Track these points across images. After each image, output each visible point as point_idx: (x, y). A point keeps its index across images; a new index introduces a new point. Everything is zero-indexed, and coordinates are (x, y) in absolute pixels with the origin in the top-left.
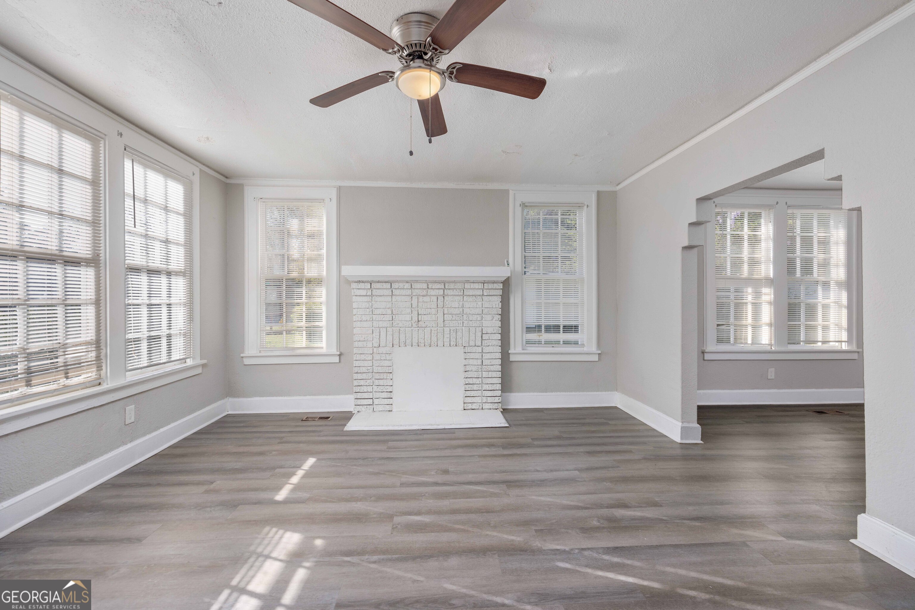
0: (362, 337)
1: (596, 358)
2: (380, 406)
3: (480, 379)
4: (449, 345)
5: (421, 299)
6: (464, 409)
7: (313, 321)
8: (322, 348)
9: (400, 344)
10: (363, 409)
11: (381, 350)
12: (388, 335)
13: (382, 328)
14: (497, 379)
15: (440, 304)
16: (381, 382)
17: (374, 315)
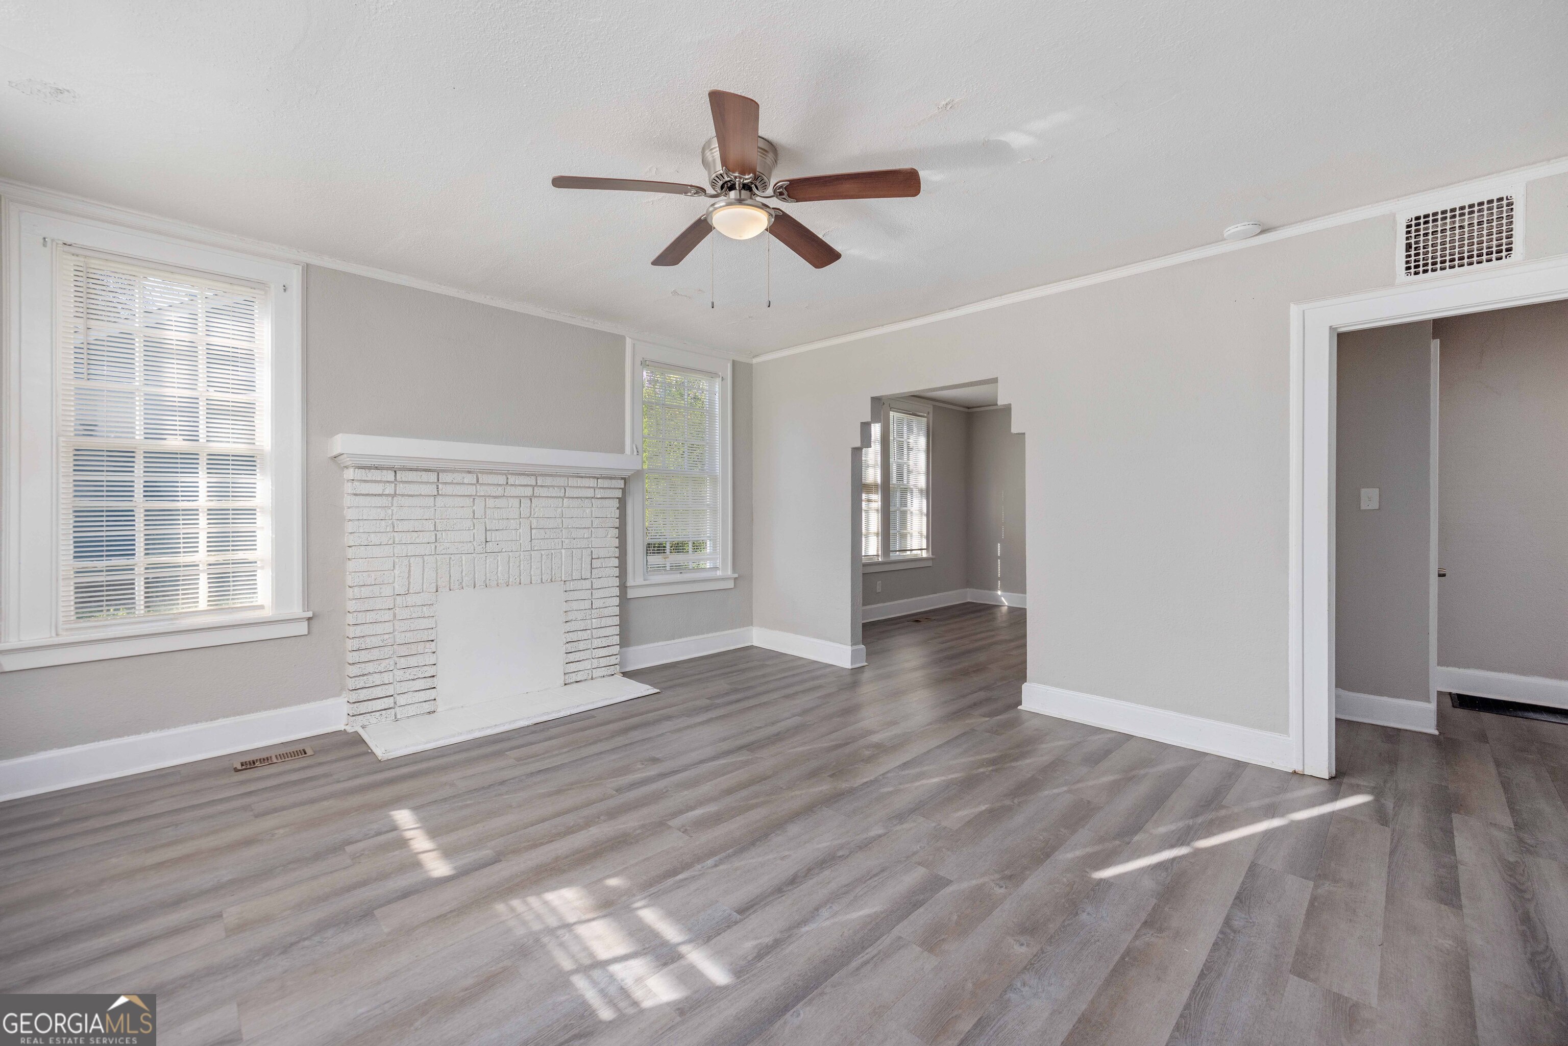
0: (369, 576)
1: (731, 585)
2: (409, 706)
3: (589, 631)
4: (539, 581)
5: (491, 502)
6: (565, 684)
7: (233, 550)
8: (261, 607)
9: (452, 584)
10: (373, 720)
11: (411, 600)
12: (426, 570)
13: (414, 558)
14: (613, 627)
15: (525, 512)
16: (413, 661)
17: (396, 534)
